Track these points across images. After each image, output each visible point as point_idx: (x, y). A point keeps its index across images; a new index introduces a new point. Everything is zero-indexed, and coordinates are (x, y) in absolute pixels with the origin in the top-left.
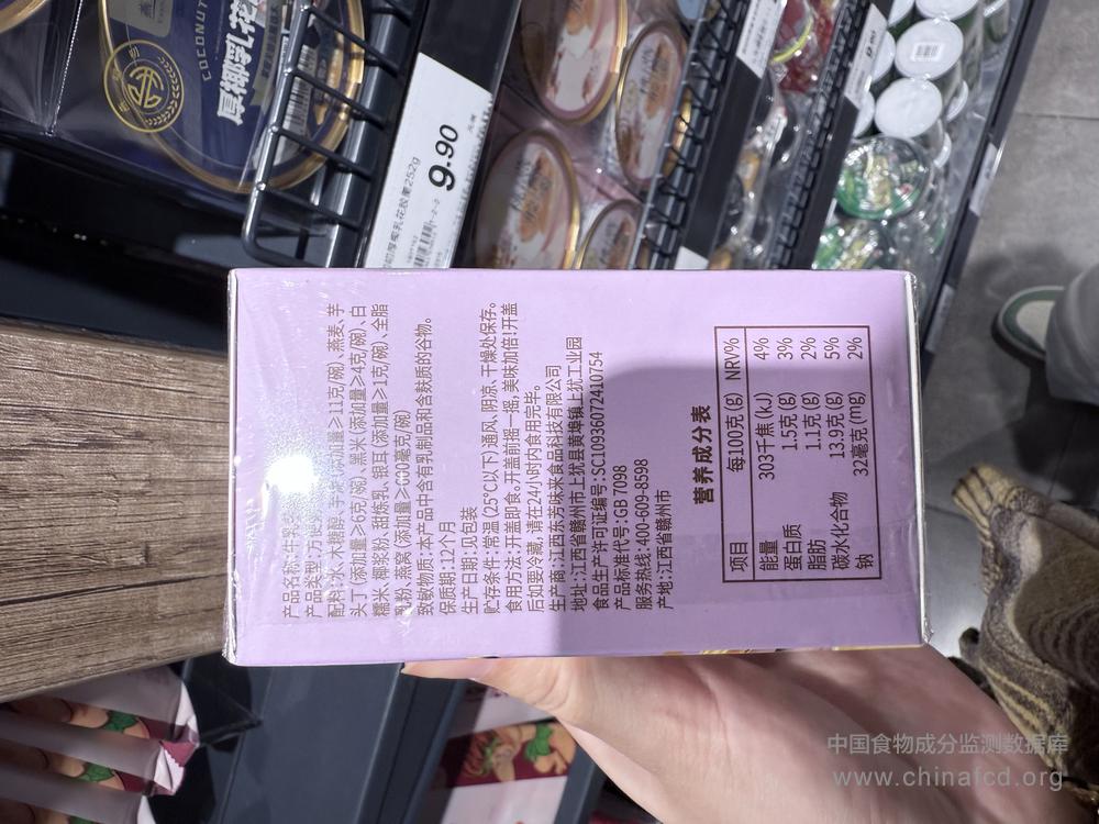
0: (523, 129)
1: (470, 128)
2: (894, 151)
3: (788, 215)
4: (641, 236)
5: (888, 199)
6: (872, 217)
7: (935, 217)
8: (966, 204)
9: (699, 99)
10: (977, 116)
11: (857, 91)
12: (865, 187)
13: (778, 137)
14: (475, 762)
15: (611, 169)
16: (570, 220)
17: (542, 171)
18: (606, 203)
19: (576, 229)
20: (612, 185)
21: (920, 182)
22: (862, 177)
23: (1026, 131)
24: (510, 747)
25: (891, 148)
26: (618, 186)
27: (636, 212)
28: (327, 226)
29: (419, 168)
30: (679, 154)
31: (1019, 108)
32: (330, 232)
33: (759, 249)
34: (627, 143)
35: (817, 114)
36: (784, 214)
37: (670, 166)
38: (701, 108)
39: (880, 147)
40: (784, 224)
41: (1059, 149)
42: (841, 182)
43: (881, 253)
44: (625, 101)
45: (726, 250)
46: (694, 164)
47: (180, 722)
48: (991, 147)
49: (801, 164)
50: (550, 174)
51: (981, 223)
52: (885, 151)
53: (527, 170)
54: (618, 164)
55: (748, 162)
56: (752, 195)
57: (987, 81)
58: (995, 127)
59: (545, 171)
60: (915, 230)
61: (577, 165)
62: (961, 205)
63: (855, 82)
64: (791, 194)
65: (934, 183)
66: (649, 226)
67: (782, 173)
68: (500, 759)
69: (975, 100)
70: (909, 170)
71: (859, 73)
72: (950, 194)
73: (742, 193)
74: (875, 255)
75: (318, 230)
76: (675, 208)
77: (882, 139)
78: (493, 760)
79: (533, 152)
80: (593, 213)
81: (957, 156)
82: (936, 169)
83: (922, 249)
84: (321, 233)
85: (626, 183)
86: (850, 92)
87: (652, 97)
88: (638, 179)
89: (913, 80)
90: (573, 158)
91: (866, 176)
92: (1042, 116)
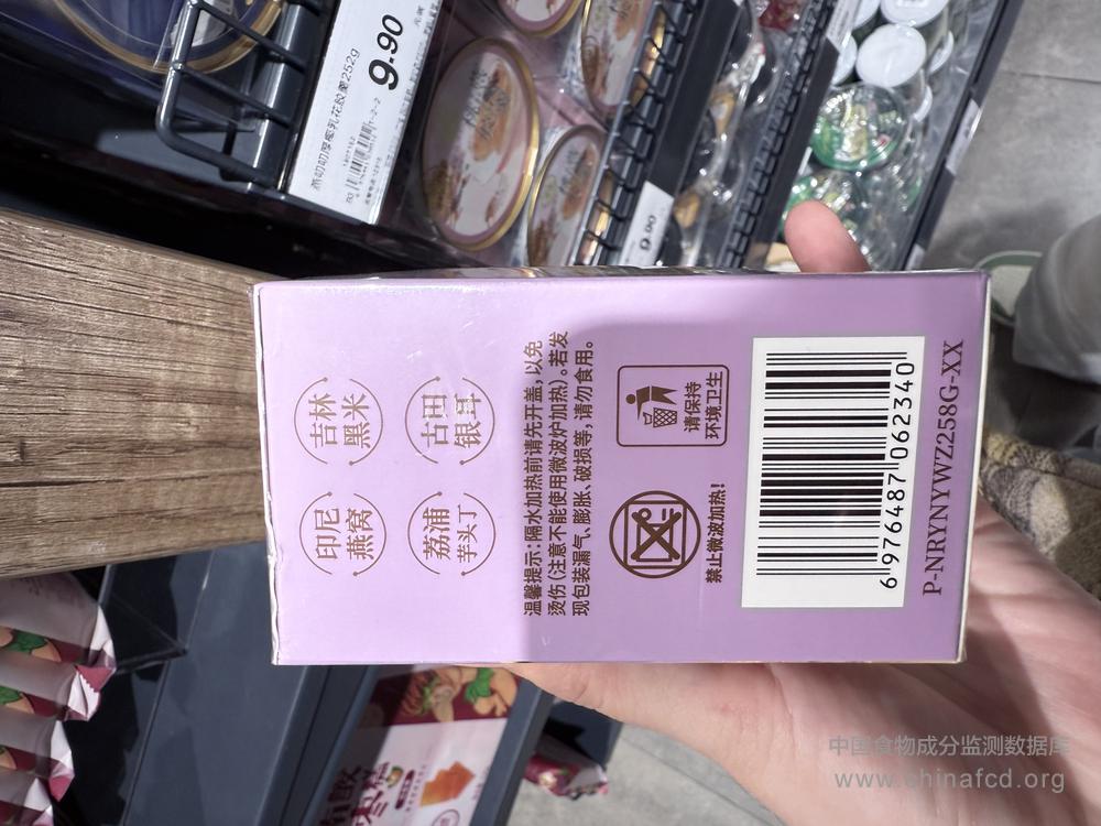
0: (477, 36)
1: (417, 22)
2: (873, 100)
3: (761, 160)
4: (604, 166)
5: (864, 151)
6: (847, 168)
7: (910, 173)
8: (942, 163)
9: (673, 24)
10: (960, 70)
11: (838, 34)
12: (841, 136)
13: (755, 77)
14: (413, 701)
15: (576, 92)
16: (529, 144)
17: (498, 85)
18: (567, 128)
19: (534, 152)
20: (577, 111)
21: (896, 134)
22: (839, 125)
23: (1010, 91)
24: (450, 688)
25: (871, 96)
26: (583, 112)
27: (601, 140)
28: (255, 121)
29: (358, 61)
30: (649, 82)
31: (1004, 66)
32: (259, 128)
33: (728, 195)
34: (594, 65)
35: (796, 54)
36: (757, 159)
37: (639, 94)
38: (675, 34)
39: (860, 96)
40: (756, 170)
41: (1041, 110)
42: (817, 131)
43: (853, 206)
44: (593, 17)
45: (694, 193)
46: (663, 94)
47: (95, 646)
48: (973, 105)
49: (778, 108)
50: (508, 89)
51: (956, 183)
52: (865, 100)
53: (483, 83)
54: (582, 86)
55: (722, 102)
56: (724, 137)
57: (973, 34)
58: (978, 84)
59: (503, 85)
60: (890, 185)
61: (538, 84)
62: (938, 163)
63: (839, 22)
64: (765, 138)
65: (912, 136)
66: (614, 157)
67: (757, 116)
68: (439, 699)
69: (960, 53)
70: (888, 121)
71: (843, 14)
72: (928, 151)
73: (714, 134)
74: (847, 208)
75: (247, 124)
76: (642, 140)
77: (862, 87)
78: (432, 699)
79: (490, 63)
80: (553, 139)
81: (937, 112)
82: (915, 121)
83: (895, 206)
84: (248, 128)
85: (591, 109)
86: (832, 33)
87: (623, 17)
88: (603, 105)
89: (898, 27)
90: (535, 76)
91: (843, 125)
92: (1024, 75)
